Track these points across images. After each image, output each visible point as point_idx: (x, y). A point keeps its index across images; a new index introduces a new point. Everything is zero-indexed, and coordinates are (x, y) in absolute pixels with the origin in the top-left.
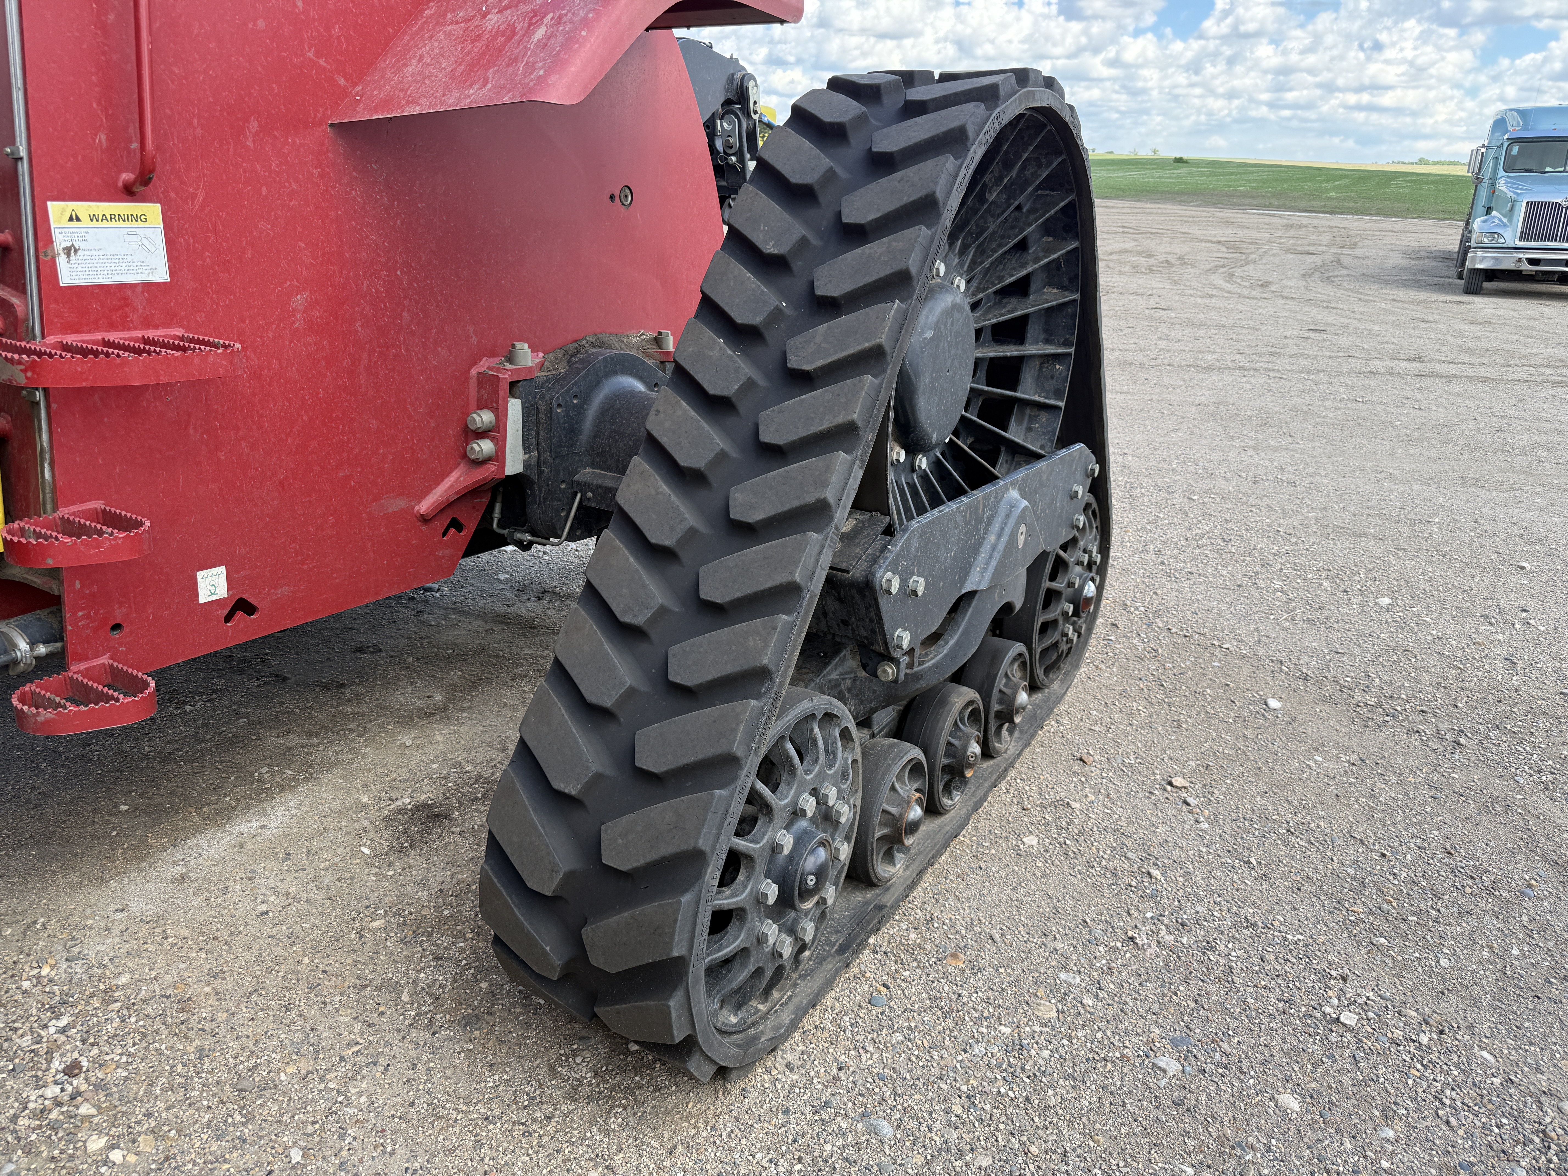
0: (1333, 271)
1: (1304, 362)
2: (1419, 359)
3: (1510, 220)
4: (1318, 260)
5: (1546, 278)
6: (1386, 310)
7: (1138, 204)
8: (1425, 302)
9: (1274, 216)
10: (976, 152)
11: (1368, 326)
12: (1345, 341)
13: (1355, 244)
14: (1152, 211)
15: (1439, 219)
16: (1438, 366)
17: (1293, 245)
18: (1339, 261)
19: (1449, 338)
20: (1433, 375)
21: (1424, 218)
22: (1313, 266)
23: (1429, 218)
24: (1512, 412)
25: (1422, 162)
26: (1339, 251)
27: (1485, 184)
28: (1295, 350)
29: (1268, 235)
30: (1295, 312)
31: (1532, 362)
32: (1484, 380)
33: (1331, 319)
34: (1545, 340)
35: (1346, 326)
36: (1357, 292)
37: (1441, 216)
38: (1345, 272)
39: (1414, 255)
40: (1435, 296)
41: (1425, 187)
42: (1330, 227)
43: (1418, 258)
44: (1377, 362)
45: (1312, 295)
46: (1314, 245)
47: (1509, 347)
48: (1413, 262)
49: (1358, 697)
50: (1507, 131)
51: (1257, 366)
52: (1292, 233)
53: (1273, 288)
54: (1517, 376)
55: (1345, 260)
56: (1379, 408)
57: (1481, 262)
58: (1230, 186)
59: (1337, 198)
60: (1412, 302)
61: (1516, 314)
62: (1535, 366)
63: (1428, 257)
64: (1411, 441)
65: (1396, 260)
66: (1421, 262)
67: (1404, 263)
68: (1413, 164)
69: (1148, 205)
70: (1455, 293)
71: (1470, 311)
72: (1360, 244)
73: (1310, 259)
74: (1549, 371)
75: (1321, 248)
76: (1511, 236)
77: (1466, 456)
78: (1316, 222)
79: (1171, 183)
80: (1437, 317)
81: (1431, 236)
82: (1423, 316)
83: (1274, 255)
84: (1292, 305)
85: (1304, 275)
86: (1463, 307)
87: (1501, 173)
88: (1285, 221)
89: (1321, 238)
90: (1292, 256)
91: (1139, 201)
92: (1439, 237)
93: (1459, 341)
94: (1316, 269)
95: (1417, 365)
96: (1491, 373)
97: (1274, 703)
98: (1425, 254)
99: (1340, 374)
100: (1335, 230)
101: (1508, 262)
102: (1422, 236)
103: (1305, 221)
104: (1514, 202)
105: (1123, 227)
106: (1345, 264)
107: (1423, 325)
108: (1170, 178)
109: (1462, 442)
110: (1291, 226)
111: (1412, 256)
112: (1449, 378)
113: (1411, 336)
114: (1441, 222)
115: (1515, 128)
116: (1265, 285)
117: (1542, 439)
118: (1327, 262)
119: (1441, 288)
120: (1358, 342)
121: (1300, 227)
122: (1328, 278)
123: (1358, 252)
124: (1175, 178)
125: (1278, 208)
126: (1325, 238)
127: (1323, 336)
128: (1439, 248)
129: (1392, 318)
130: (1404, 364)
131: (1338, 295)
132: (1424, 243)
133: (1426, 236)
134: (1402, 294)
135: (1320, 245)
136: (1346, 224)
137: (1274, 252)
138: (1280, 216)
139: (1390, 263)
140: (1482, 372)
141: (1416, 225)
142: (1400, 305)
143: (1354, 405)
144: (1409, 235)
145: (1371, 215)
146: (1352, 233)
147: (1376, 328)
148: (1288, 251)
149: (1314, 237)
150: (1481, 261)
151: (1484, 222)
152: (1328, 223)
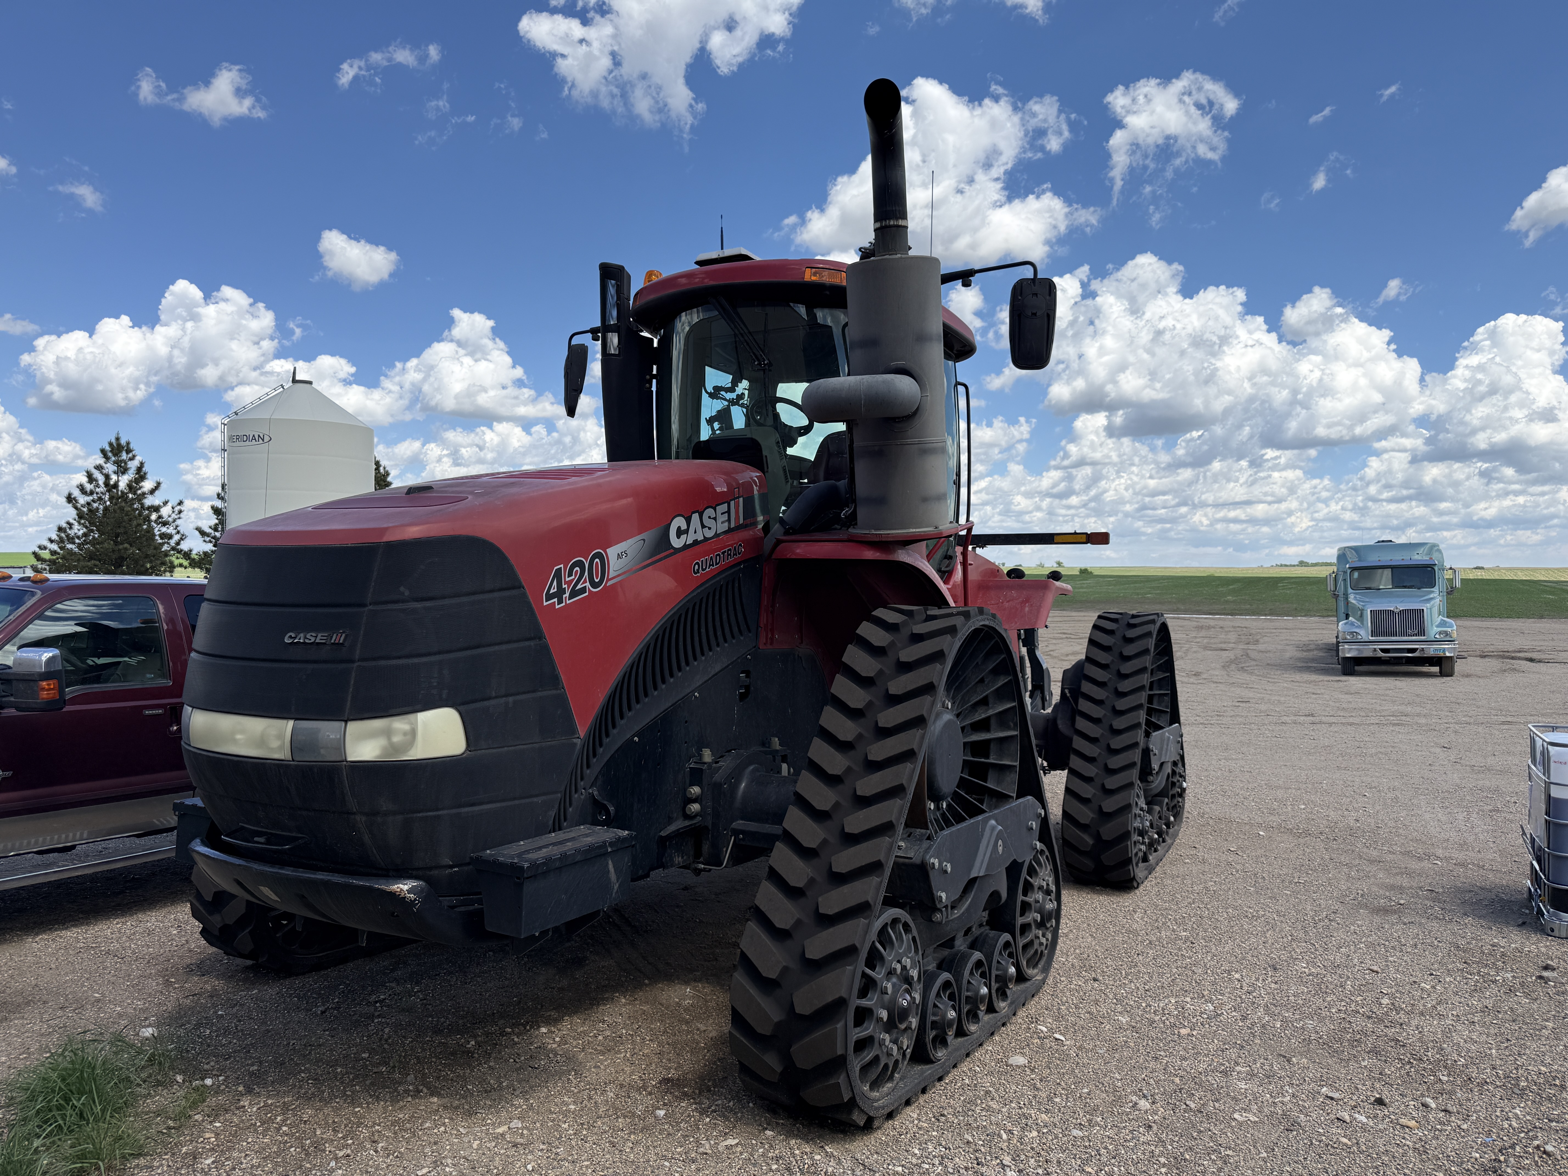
0: (1245, 662)
1: (1240, 720)
2: (1312, 715)
3: (1362, 623)
4: (1230, 655)
5: (1398, 661)
6: (1288, 688)
7: (1065, 613)
8: (1315, 681)
9: (1184, 619)
10: (1155, 636)
11: (1277, 698)
12: (1263, 707)
13: (1257, 641)
14: (1080, 618)
15: (1323, 617)
16: (1323, 718)
17: (1208, 643)
18: (1247, 655)
19: (1330, 703)
20: (1321, 723)
21: (1311, 616)
22: (1228, 659)
23: (1315, 616)
24: (1367, 739)
25: (1302, 564)
26: (1246, 647)
27: (1341, 599)
28: (1232, 713)
29: (1184, 636)
30: (1225, 691)
31: (1383, 714)
32: (1351, 724)
33: (1251, 695)
34: (1394, 702)
35: (1263, 699)
36: (1266, 677)
37: (1325, 614)
38: (1253, 663)
39: (1304, 647)
40: (1321, 678)
41: (1309, 588)
42: (1234, 627)
43: (1308, 650)
44: (1285, 718)
45: (1234, 680)
46: (1225, 643)
47: (1370, 707)
48: (1305, 654)
49: (1295, 831)
50: (1348, 562)
51: (1212, 722)
52: (1203, 633)
53: (1204, 676)
54: (1372, 721)
55: (1253, 654)
56: (1291, 740)
57: (1348, 653)
58: (1138, 594)
59: (1234, 602)
60: (1305, 682)
61: (1376, 687)
62: (1384, 716)
63: (1316, 649)
64: (1310, 754)
65: (1291, 653)
66: (1311, 653)
67: (1299, 655)
68: (1294, 566)
69: (1074, 614)
70: (1336, 675)
71: (1346, 686)
72: (1261, 641)
73: (1225, 654)
74: (1392, 718)
75: (1231, 645)
76: (1364, 634)
77: (1340, 759)
78: (1221, 623)
79: (1085, 592)
80: (1323, 691)
81: (1318, 632)
82: (1313, 691)
83: (1195, 652)
84: (1222, 687)
85: (1223, 667)
86: (1341, 684)
87: (1350, 590)
88: (1195, 624)
89: (1229, 637)
90: (1210, 652)
91: (1064, 610)
92: (1324, 632)
93: (1337, 705)
94: (1232, 662)
95: (1311, 718)
96: (1357, 720)
97: (1261, 833)
98: (1312, 647)
99: (1264, 724)
100: (1238, 629)
101: (1368, 652)
102: (1310, 632)
103: (1212, 623)
104: (1362, 611)
105: (1064, 633)
106: (1253, 657)
107: (1314, 696)
108: (1082, 588)
109: (1338, 753)
110: (1202, 627)
111: (1304, 649)
112: (1330, 724)
113: (1306, 703)
114: (1326, 619)
115: (1353, 560)
116: (1197, 674)
117: (1383, 750)
118: (1238, 656)
119: (1327, 672)
120: (1272, 707)
121: (1209, 628)
122: (1242, 668)
123: (1261, 647)
124: (1086, 588)
125: (1186, 612)
126: (1233, 637)
127: (1248, 705)
128: (1325, 641)
129: (1292, 693)
130: (1302, 718)
131: (1253, 679)
132: (1312, 638)
133: (1314, 632)
134: (1298, 676)
135: (1229, 643)
136: (1245, 624)
137: (1194, 649)
138: (1189, 619)
139: (1288, 655)
140: (1351, 720)
141: (1304, 622)
142: (1297, 684)
143: (1275, 739)
144: (1300, 631)
145: (1266, 615)
146: (1253, 632)
147: (1283, 699)
148: (1206, 648)
149: (1223, 636)
150: (1349, 651)
151: (1346, 624)
152: (1231, 624)
